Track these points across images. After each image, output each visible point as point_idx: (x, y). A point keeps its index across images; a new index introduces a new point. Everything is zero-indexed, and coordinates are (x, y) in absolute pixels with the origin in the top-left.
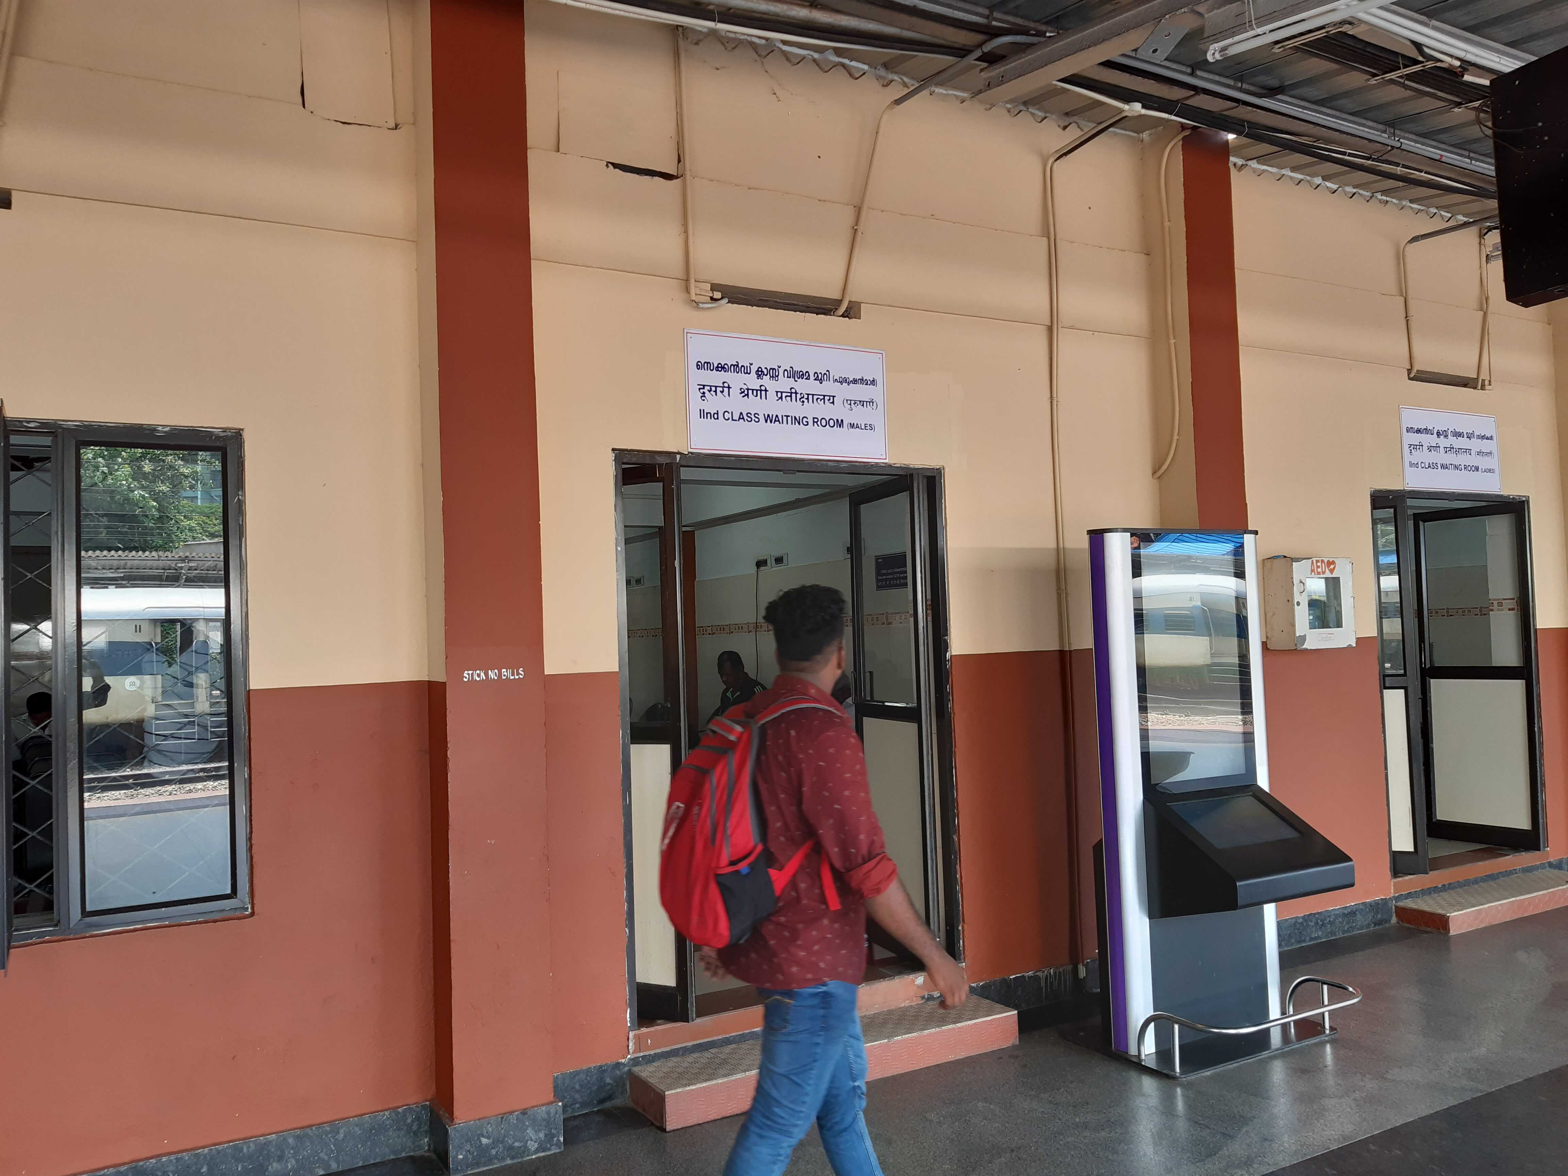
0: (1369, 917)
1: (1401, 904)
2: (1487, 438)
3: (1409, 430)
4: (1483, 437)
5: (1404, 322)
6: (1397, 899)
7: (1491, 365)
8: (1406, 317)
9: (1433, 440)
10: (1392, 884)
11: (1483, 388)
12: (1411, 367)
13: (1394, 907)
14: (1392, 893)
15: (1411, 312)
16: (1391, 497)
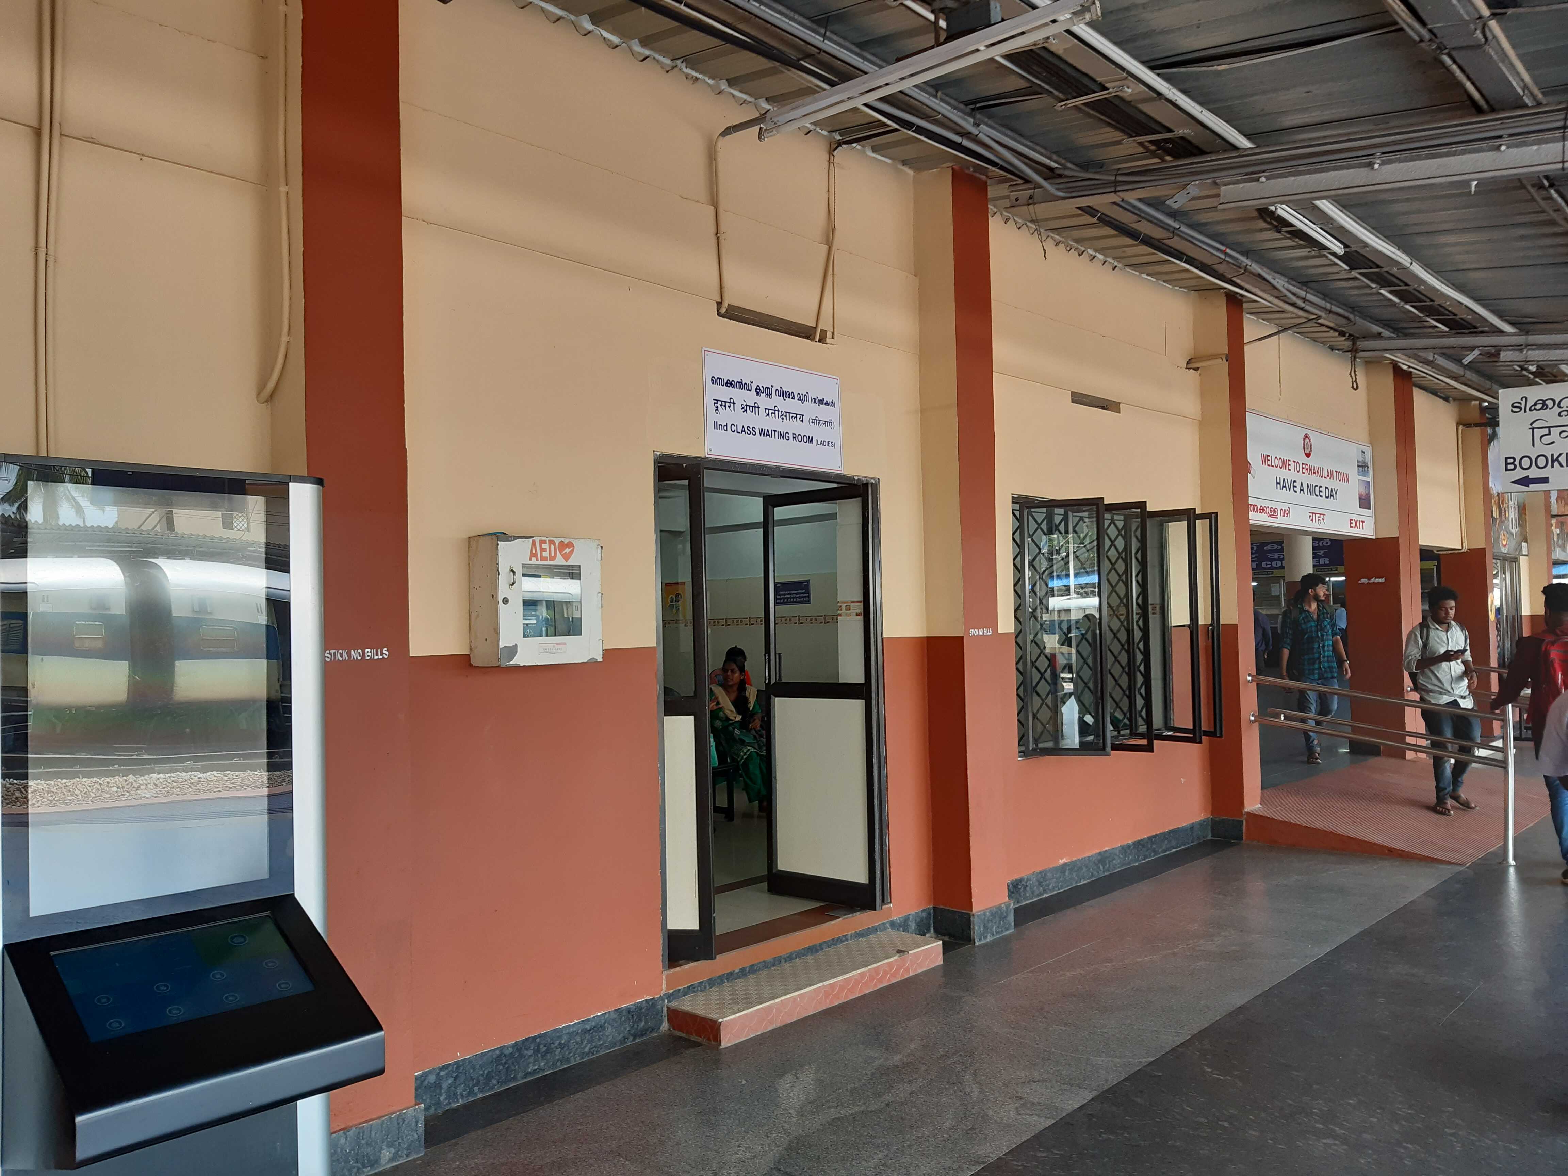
0: (625, 1029)
1: (674, 1004)
2: (826, 404)
3: (714, 381)
4: (822, 402)
5: (714, 240)
6: (670, 997)
7: (835, 312)
8: (717, 234)
9: (750, 397)
10: (664, 977)
11: (822, 340)
12: (722, 299)
13: (665, 1009)
14: (664, 989)
15: (722, 228)
16: (684, 465)
